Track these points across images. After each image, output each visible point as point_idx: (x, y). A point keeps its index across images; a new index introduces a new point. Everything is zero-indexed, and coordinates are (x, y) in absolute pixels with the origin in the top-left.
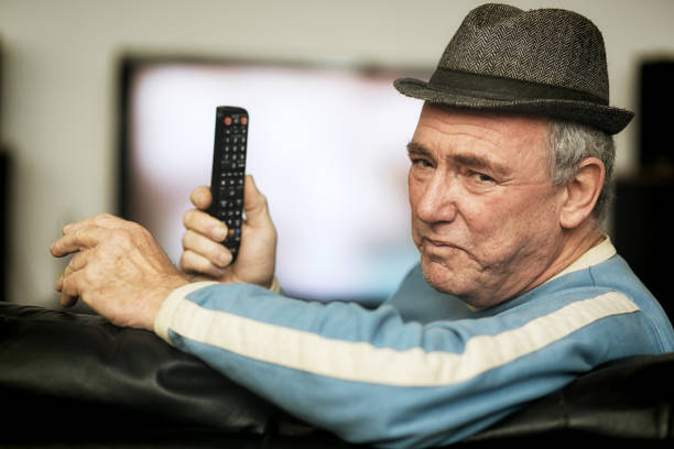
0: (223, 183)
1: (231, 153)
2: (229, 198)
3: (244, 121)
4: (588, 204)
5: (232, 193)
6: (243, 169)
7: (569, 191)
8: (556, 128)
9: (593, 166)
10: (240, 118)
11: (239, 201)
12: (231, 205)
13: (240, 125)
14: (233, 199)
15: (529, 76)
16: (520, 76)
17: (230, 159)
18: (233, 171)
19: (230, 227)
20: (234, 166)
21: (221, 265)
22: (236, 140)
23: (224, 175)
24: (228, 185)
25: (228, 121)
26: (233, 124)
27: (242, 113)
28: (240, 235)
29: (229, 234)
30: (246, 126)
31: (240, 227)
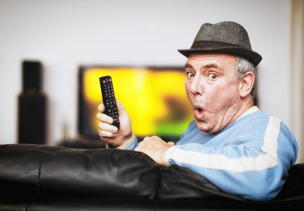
0: (108, 104)
1: (108, 92)
2: (111, 109)
3: (110, 80)
4: (249, 89)
5: (112, 106)
6: (114, 97)
7: (242, 84)
8: (238, 59)
9: (250, 74)
10: (109, 80)
11: (115, 109)
12: (112, 110)
13: (109, 82)
14: (113, 108)
15: (227, 42)
16: (224, 41)
17: (108, 95)
18: (110, 99)
19: (114, 118)
20: (110, 97)
21: (114, 132)
22: (109, 88)
23: (107, 101)
24: (109, 104)
25: (104, 82)
26: (106, 82)
27: (109, 77)
28: (118, 120)
29: (114, 121)
30: (112, 82)
31: (118, 117)
